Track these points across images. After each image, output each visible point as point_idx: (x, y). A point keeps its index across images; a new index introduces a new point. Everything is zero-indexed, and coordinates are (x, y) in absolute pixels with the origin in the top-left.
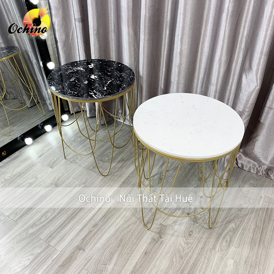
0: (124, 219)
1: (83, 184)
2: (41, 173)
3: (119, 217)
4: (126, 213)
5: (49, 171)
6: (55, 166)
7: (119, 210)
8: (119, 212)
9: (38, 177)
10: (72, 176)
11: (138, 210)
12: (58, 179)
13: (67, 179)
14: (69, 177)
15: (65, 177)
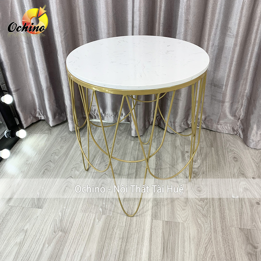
0: (192, 242)
1: (103, 214)
2: (28, 222)
3: (184, 242)
4: (189, 232)
5: (38, 214)
6: (43, 203)
7: (177, 233)
8: (179, 235)
9: (25, 229)
10: (79, 209)
11: (200, 223)
12: (61, 221)
13: (74, 216)
14: (74, 211)
15: (70, 214)
